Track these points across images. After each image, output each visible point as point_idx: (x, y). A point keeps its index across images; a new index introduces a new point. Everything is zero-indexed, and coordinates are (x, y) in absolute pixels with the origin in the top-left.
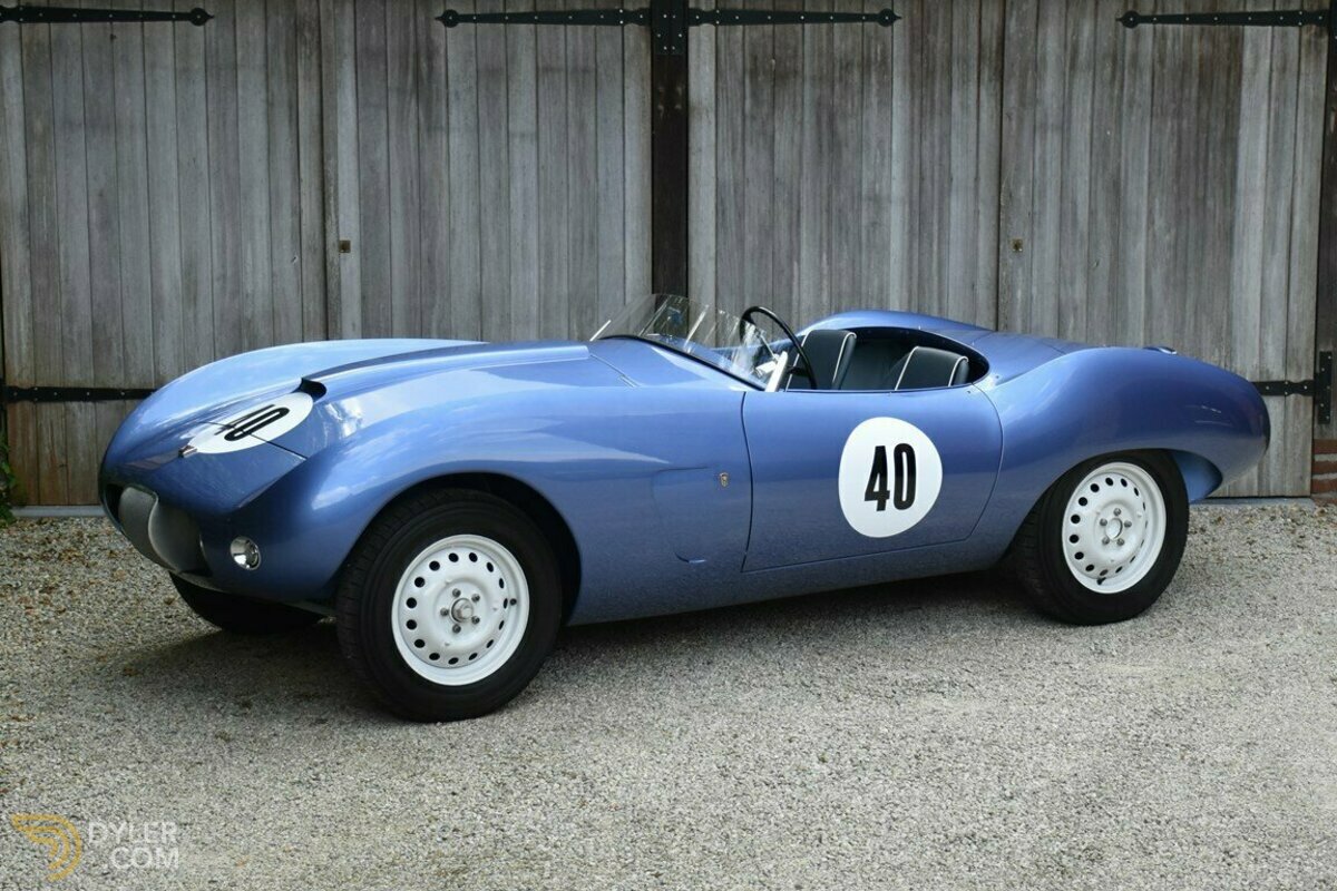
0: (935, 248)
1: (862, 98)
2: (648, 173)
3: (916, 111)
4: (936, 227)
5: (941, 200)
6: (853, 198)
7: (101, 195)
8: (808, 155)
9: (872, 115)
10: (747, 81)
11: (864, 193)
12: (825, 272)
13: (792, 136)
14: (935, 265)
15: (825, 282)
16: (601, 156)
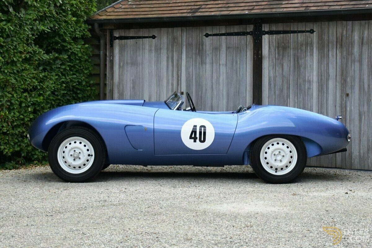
0: (325, 95)
1: (306, 53)
2: (252, 74)
3: (320, 57)
4: (325, 89)
5: (327, 82)
6: (303, 81)
7: (133, 80)
8: (292, 69)
9: (308, 58)
10: (277, 49)
11: (306, 80)
12: (296, 102)
13: (288, 65)
14: (325, 100)
15: (296, 104)
16: (241, 70)
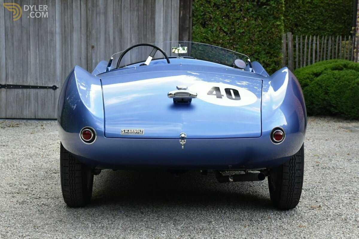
0: (69, 47)
3: (63, 8)
4: (69, 41)
5: (71, 33)
6: (45, 32)
9: (50, 8)
11: (48, 31)
12: (38, 53)
13: (27, 14)
14: (69, 53)
15: (38, 57)
